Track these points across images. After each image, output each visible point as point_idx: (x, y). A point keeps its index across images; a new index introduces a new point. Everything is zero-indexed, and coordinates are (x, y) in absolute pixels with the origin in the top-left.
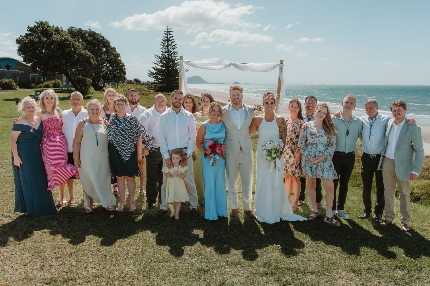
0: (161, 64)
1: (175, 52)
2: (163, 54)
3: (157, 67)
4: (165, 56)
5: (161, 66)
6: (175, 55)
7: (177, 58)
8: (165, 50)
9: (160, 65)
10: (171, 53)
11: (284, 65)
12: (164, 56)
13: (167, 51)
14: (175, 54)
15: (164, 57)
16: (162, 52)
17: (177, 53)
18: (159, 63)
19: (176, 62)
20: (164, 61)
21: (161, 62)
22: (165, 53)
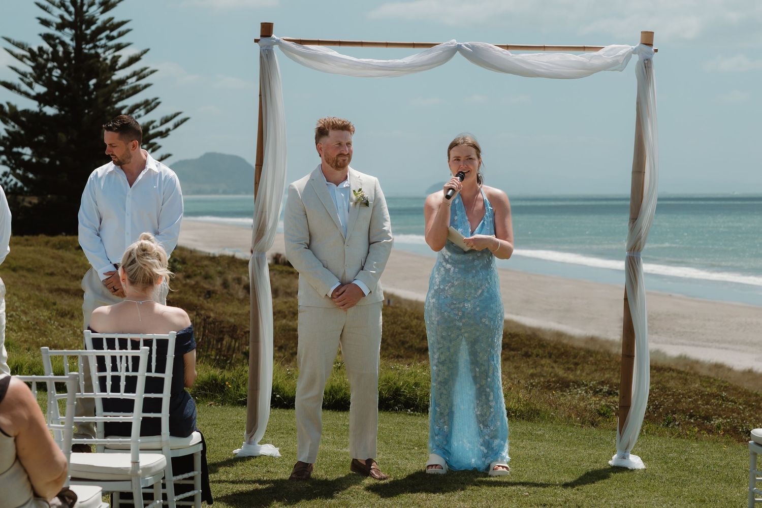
0: (40, 89)
1: (116, 21)
2: (47, 38)
3: (13, 103)
4: (63, 43)
5: (38, 98)
6: (111, 38)
7: (125, 55)
8: (62, 11)
9: (33, 93)
10: (93, 28)
11: (656, 51)
12: (54, 46)
13: (70, 18)
14: (115, 33)
15: (55, 52)
16: (45, 23)
17: (123, 28)
18: (30, 85)
19: (119, 75)
20: (57, 73)
21: (38, 79)
22: (60, 27)
